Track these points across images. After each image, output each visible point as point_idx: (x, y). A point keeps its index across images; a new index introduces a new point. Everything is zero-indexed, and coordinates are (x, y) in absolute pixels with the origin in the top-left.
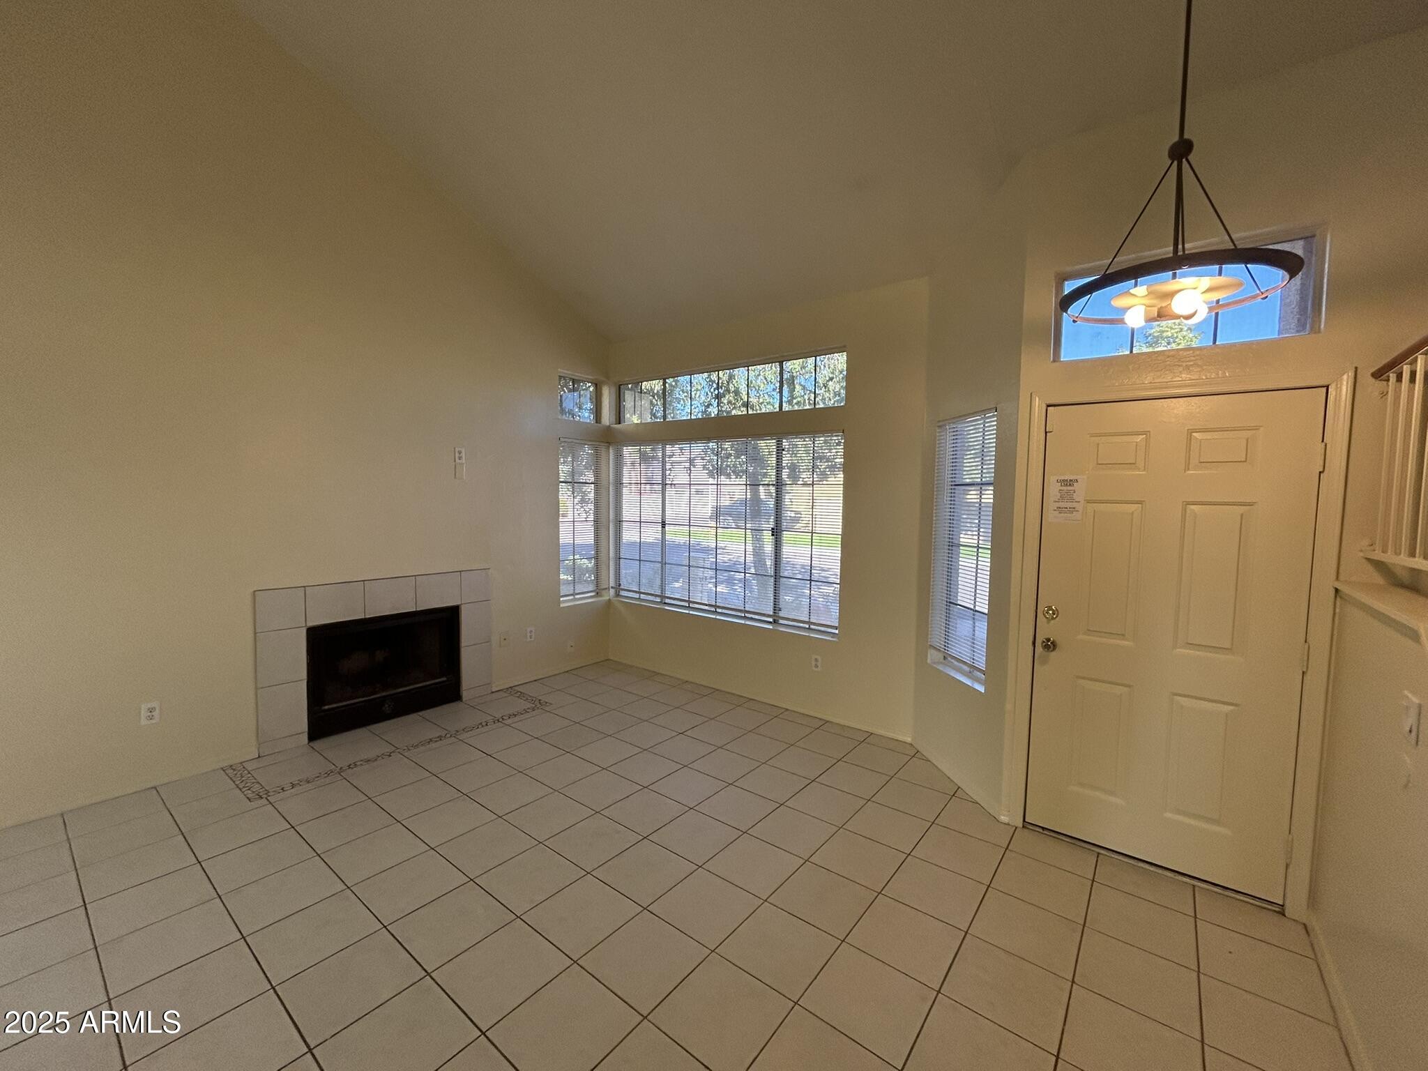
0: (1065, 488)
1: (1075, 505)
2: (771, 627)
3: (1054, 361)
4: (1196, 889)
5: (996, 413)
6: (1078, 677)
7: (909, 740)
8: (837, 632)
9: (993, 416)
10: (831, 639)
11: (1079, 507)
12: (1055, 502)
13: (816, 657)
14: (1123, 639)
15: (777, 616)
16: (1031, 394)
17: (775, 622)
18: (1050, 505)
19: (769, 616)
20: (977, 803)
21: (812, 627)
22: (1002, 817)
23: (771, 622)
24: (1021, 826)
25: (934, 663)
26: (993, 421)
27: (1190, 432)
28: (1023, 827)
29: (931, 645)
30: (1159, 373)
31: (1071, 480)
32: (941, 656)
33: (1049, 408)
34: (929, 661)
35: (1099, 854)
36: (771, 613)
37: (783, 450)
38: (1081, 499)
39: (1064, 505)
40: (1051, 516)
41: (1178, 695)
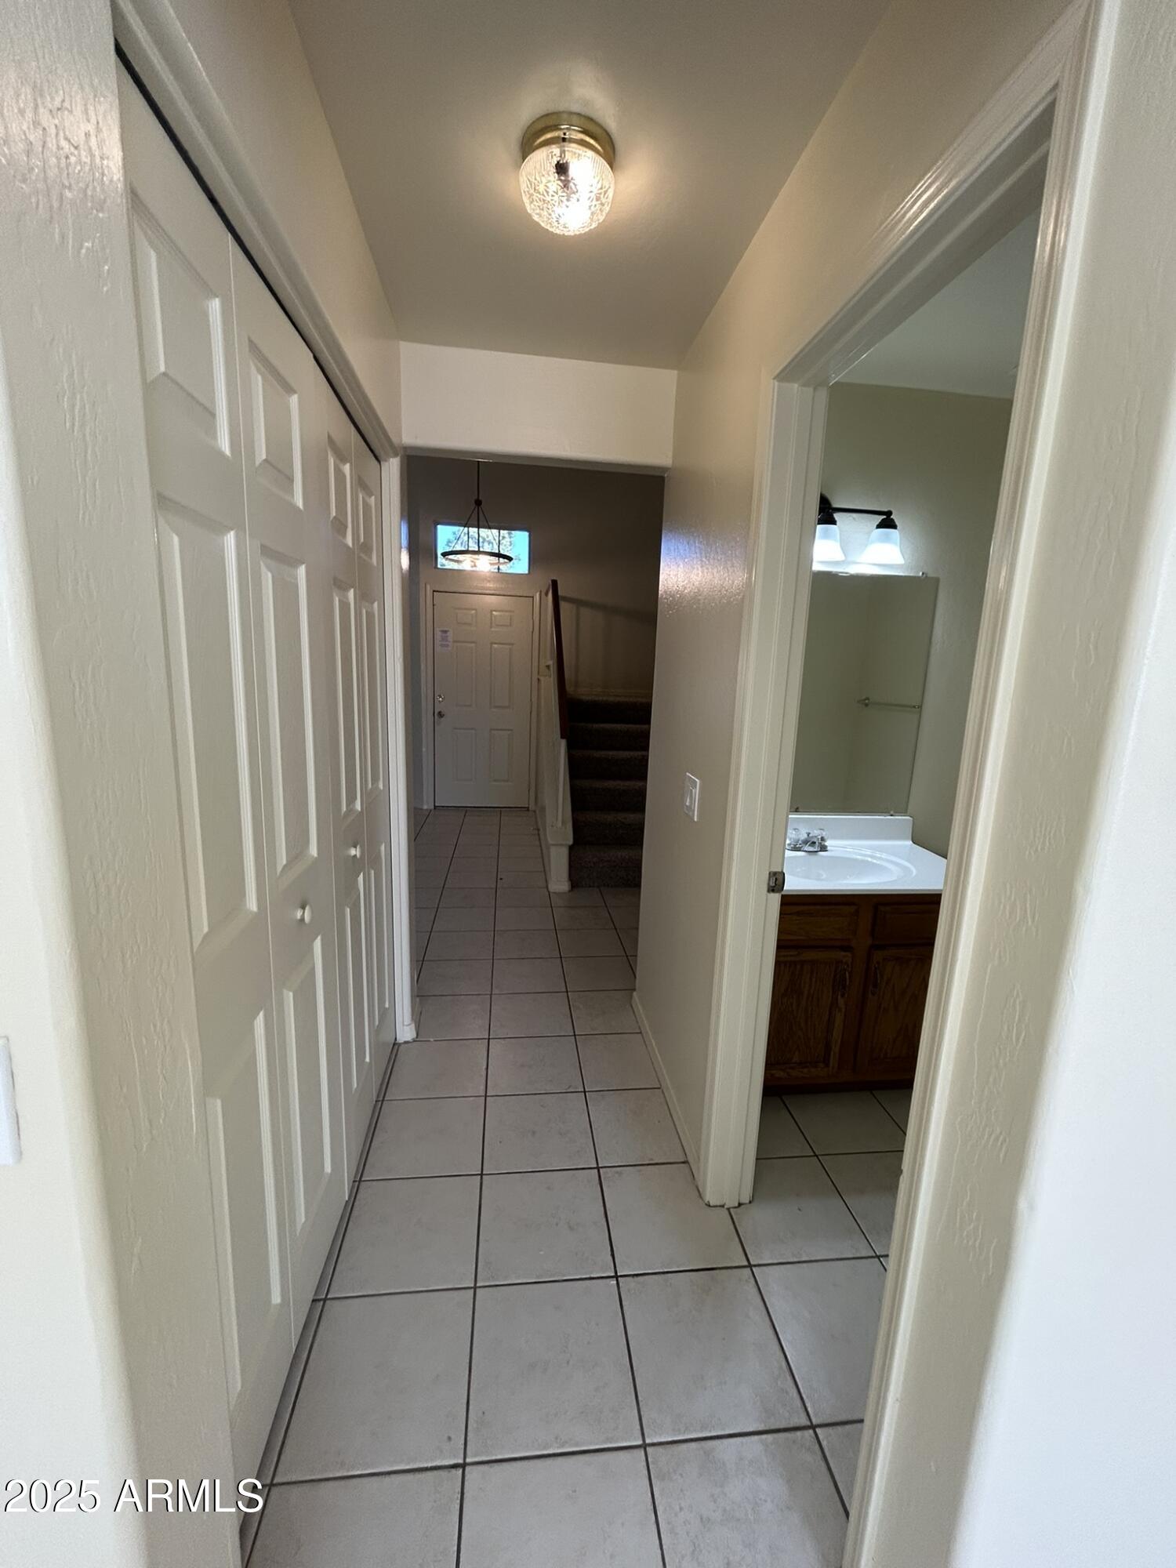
0: (443, 635)
1: (448, 643)
4: (502, 811)
6: (455, 729)
11: (450, 644)
12: (439, 641)
16: (426, 584)
18: (437, 643)
24: (433, 808)
28: (435, 809)
33: (434, 592)
38: (451, 640)
39: (444, 643)
40: (438, 649)
41: (494, 730)
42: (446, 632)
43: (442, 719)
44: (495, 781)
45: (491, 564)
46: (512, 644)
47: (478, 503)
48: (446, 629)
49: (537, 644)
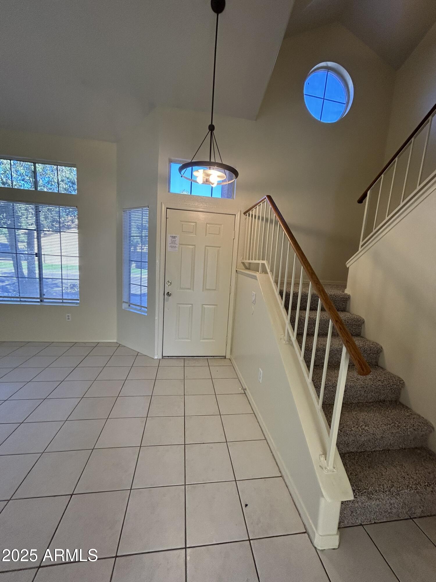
0: (172, 239)
1: (175, 245)
2: (39, 304)
3: (168, 192)
4: (208, 359)
5: (148, 208)
6: (178, 304)
7: (115, 341)
8: (78, 302)
9: (147, 209)
10: (76, 305)
11: (177, 246)
12: (170, 244)
13: (68, 315)
14: (190, 290)
15: (42, 298)
16: (161, 203)
17: (41, 301)
18: (168, 245)
19: (38, 298)
20: (146, 356)
21: (64, 301)
22: (156, 357)
23: (39, 302)
24: (161, 358)
25: (126, 308)
26: (147, 211)
27: (207, 224)
28: (162, 358)
29: (124, 302)
30: (199, 203)
31: (175, 237)
32: (127, 305)
33: (167, 209)
34: (123, 308)
35: (184, 359)
36: (39, 297)
37: (40, 212)
38: (178, 243)
39: (173, 245)
40: (169, 249)
41: (204, 305)
42: (174, 237)
43: (170, 297)
44: (204, 339)
45: (218, 177)
46: (220, 247)
47: (212, 128)
48: (174, 235)
49: (236, 247)
